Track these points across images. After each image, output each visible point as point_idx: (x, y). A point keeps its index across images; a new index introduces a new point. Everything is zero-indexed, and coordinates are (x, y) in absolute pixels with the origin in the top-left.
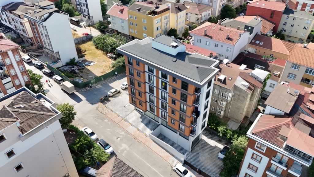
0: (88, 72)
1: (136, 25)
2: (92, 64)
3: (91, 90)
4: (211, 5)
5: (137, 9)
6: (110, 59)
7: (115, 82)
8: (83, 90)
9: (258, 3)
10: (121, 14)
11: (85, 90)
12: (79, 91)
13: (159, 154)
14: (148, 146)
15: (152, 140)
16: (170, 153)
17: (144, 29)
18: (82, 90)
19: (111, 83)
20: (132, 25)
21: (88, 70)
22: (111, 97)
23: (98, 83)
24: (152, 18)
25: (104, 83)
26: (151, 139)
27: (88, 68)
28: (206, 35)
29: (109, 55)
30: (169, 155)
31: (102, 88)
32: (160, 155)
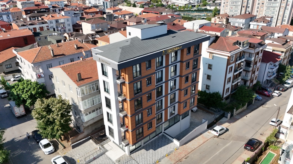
14: (192, 150)
15: (183, 145)
28: (55, 56)
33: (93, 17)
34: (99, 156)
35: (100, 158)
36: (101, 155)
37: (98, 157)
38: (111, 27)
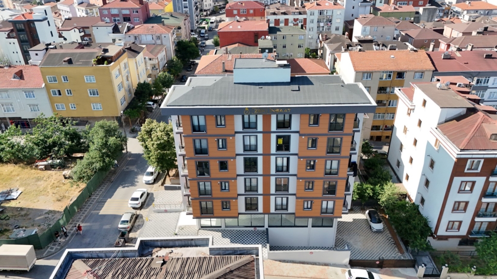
0: (23, 213)
1: (70, 92)
2: (15, 195)
3: (69, 240)
4: (160, 43)
5: (65, 61)
6: (49, 172)
7: (106, 203)
8: (52, 248)
9: (231, 27)
10: (22, 81)
11: (55, 247)
12: (44, 255)
13: (306, 276)
14: (280, 274)
15: (276, 260)
16: (319, 264)
17: (92, 96)
18: (49, 249)
19: (101, 210)
20: (58, 95)
21: (18, 208)
22: (130, 231)
23: (73, 221)
24: (109, 69)
25: (84, 215)
26: (273, 260)
27: (13, 204)
28: (226, 71)
29: (42, 164)
30: (321, 267)
31: (91, 226)
32: (309, 277)
33: (396, 11)
34: (173, 212)
35: (171, 214)
36: (176, 212)
37: (171, 212)
38: (406, 34)
